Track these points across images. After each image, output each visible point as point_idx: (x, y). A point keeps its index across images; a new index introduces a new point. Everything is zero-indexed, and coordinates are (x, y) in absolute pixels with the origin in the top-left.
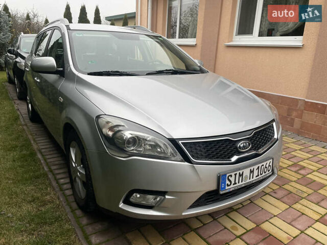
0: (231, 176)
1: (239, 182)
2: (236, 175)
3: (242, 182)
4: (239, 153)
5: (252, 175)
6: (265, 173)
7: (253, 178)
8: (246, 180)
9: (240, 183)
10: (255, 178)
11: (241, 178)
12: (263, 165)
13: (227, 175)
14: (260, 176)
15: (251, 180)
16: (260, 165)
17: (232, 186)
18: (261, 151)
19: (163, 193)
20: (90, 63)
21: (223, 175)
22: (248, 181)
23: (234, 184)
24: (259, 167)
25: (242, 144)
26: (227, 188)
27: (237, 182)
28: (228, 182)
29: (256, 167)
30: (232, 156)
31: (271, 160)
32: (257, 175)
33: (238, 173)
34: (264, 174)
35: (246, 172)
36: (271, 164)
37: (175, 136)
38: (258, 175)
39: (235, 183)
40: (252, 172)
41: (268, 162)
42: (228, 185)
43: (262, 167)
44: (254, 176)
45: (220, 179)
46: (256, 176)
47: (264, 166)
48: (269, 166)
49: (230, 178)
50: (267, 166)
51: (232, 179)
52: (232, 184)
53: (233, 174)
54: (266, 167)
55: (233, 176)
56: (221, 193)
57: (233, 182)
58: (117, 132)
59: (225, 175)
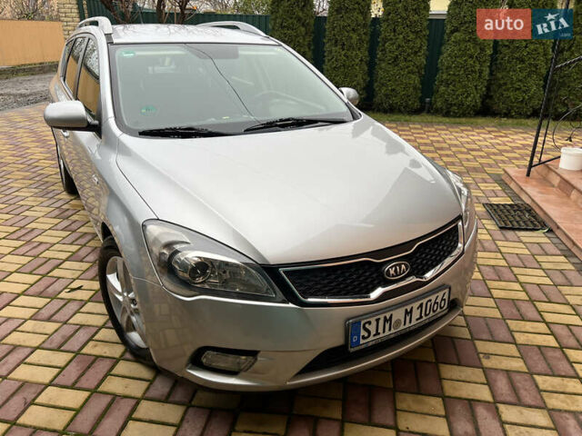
0: (370, 323)
1: (384, 332)
2: (378, 320)
3: (390, 330)
4: (386, 283)
5: (408, 318)
6: (434, 311)
7: (410, 322)
8: (396, 327)
9: (387, 333)
10: (414, 322)
11: (387, 326)
12: (430, 300)
13: (362, 323)
14: (424, 318)
15: (408, 325)
16: (424, 301)
17: (371, 338)
18: (429, 275)
20: (144, 111)
21: (354, 323)
22: (402, 327)
23: (374, 335)
24: (421, 305)
25: (391, 267)
26: (362, 341)
27: (380, 330)
28: (363, 333)
29: (418, 304)
30: (373, 289)
31: (447, 291)
32: (418, 316)
33: (382, 317)
34: (432, 314)
35: (398, 314)
36: (446, 297)
38: (421, 317)
39: (377, 333)
40: (408, 313)
41: (440, 294)
42: (364, 338)
43: (429, 304)
44: (414, 319)
45: (352, 327)
46: (417, 320)
47: (433, 301)
48: (442, 300)
49: (367, 326)
50: (439, 300)
51: (372, 328)
52: (372, 334)
53: (373, 320)
54: (435, 303)
55: (374, 323)
56: (352, 350)
57: (373, 332)
58: (177, 252)
59: (360, 322)
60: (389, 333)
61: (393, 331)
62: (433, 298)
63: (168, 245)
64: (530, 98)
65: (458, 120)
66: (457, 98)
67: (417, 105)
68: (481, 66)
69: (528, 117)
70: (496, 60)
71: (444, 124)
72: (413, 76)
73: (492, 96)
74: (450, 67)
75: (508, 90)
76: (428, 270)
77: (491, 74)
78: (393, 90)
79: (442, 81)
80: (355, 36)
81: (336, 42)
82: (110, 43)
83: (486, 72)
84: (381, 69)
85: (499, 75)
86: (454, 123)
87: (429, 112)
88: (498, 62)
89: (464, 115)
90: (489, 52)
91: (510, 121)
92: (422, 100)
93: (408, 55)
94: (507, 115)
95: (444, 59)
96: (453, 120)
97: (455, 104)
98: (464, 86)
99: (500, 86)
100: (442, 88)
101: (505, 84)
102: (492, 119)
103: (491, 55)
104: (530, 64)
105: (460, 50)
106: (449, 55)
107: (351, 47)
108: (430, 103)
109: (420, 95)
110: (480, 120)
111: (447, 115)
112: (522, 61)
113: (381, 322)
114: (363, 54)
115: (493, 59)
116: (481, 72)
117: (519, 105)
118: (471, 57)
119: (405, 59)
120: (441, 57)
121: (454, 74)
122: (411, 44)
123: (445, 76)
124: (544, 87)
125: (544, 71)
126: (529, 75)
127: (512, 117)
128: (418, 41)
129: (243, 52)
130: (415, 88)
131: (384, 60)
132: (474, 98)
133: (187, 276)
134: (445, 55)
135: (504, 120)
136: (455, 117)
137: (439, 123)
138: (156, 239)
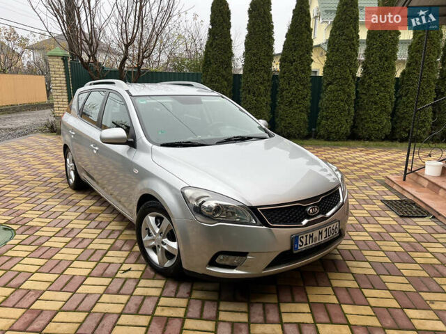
0: (303, 237)
1: (310, 243)
2: (306, 236)
3: (312, 242)
4: (308, 217)
8: (315, 241)
10: (323, 239)
11: (311, 239)
12: (330, 227)
16: (328, 227)
17: (304, 246)
18: (328, 214)
19: (245, 254)
20: (160, 133)
21: (295, 237)
22: (318, 242)
24: (326, 230)
25: (310, 209)
26: (299, 248)
27: (308, 242)
28: (300, 243)
29: (324, 229)
30: (303, 220)
31: (338, 223)
33: (308, 234)
34: (331, 235)
35: (316, 234)
36: (338, 227)
37: (254, 204)
39: (306, 244)
40: (320, 233)
41: (335, 224)
42: (300, 246)
44: (323, 237)
45: (294, 240)
46: (325, 238)
48: (336, 228)
49: (301, 239)
51: (304, 240)
53: (304, 236)
54: (333, 229)
55: (305, 238)
56: (295, 252)
57: (304, 243)
58: (204, 202)
59: (298, 237)
60: (312, 244)
61: (314, 243)
62: (332, 226)
63: (197, 200)
64: (383, 128)
65: (336, 143)
66: (335, 128)
67: (306, 133)
68: (349, 106)
69: (383, 140)
70: (358, 102)
71: (328, 146)
72: (303, 114)
73: (357, 127)
74: (328, 107)
75: (367, 122)
76: (328, 212)
77: (355, 112)
78: (290, 123)
79: (323, 117)
80: (262, 88)
81: (249, 91)
82: (131, 96)
83: (352, 111)
84: (280, 109)
85: (361, 113)
86: (335, 145)
87: (315, 138)
88: (360, 104)
89: (340, 139)
90: (353, 98)
91: (372, 143)
92: (309, 129)
93: (299, 100)
94: (369, 139)
95: (323, 102)
96: (333, 143)
97: (333, 133)
98: (339, 120)
99: (362, 119)
100: (324, 122)
101: (366, 118)
102: (359, 142)
103: (354, 100)
104: (381, 105)
105: (334, 96)
106: (327, 100)
107: (260, 95)
108: (315, 131)
109: (307, 126)
110: (352, 143)
111: (328, 139)
112: (376, 104)
113: (308, 237)
114: (268, 99)
115: (356, 102)
116: (349, 110)
117: (376, 132)
118: (342, 101)
119: (297, 103)
120: (321, 101)
121: (331, 112)
122: (301, 92)
123: (325, 114)
124: (391, 120)
125: (390, 110)
126: (381, 113)
127: (372, 140)
128: (305, 90)
129: (204, 100)
130: (305, 122)
131: (282, 103)
132: (346, 129)
133: (211, 214)
134: (324, 100)
135: (367, 142)
136: (333, 140)
137: (324, 145)
138: (191, 197)
